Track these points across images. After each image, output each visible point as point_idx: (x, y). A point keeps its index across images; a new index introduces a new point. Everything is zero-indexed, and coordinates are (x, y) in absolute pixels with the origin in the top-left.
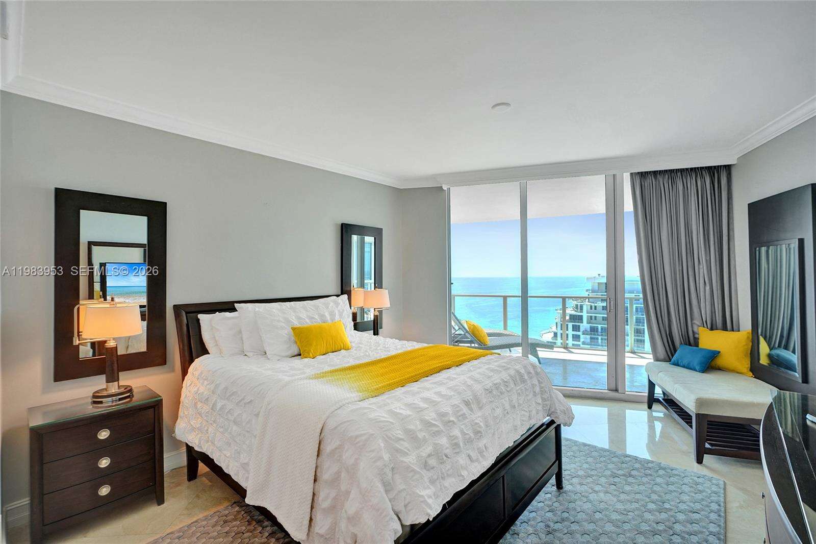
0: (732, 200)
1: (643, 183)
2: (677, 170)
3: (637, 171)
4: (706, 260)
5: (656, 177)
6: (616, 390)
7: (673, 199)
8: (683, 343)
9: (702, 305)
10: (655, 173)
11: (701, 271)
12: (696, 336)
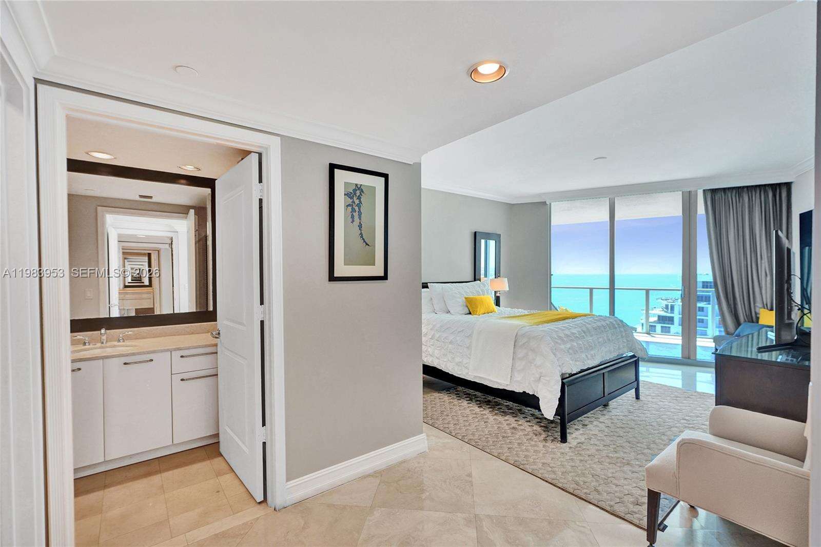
0: (791, 209)
1: (714, 197)
2: (744, 187)
3: (709, 188)
4: (768, 257)
5: (725, 193)
6: (689, 358)
7: (740, 210)
8: (746, 320)
9: (764, 292)
10: (724, 190)
11: (763, 265)
12: (758, 316)
